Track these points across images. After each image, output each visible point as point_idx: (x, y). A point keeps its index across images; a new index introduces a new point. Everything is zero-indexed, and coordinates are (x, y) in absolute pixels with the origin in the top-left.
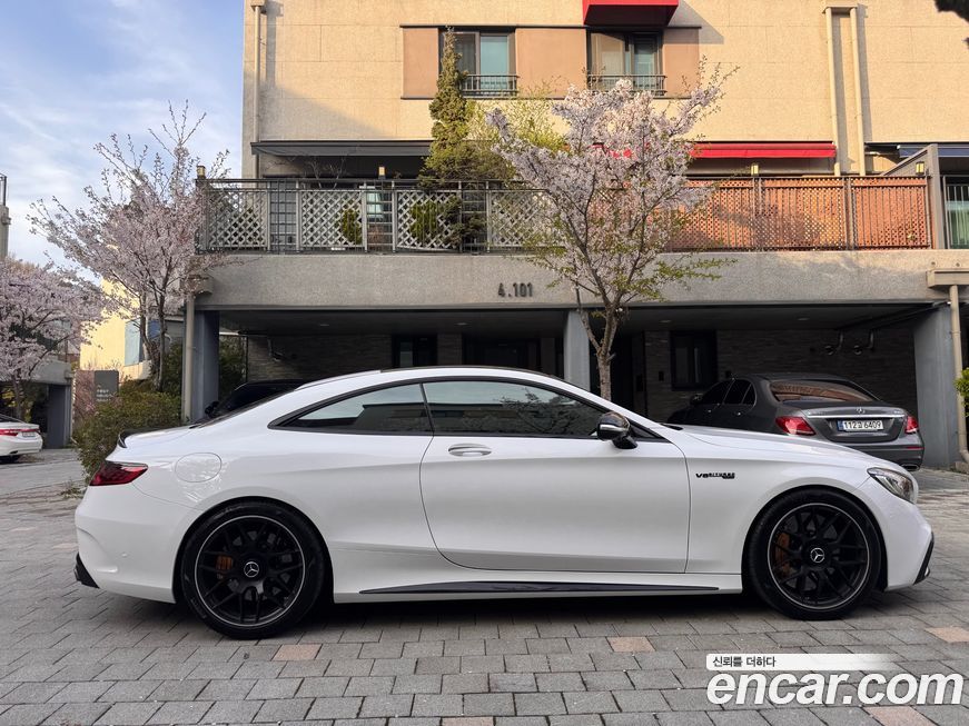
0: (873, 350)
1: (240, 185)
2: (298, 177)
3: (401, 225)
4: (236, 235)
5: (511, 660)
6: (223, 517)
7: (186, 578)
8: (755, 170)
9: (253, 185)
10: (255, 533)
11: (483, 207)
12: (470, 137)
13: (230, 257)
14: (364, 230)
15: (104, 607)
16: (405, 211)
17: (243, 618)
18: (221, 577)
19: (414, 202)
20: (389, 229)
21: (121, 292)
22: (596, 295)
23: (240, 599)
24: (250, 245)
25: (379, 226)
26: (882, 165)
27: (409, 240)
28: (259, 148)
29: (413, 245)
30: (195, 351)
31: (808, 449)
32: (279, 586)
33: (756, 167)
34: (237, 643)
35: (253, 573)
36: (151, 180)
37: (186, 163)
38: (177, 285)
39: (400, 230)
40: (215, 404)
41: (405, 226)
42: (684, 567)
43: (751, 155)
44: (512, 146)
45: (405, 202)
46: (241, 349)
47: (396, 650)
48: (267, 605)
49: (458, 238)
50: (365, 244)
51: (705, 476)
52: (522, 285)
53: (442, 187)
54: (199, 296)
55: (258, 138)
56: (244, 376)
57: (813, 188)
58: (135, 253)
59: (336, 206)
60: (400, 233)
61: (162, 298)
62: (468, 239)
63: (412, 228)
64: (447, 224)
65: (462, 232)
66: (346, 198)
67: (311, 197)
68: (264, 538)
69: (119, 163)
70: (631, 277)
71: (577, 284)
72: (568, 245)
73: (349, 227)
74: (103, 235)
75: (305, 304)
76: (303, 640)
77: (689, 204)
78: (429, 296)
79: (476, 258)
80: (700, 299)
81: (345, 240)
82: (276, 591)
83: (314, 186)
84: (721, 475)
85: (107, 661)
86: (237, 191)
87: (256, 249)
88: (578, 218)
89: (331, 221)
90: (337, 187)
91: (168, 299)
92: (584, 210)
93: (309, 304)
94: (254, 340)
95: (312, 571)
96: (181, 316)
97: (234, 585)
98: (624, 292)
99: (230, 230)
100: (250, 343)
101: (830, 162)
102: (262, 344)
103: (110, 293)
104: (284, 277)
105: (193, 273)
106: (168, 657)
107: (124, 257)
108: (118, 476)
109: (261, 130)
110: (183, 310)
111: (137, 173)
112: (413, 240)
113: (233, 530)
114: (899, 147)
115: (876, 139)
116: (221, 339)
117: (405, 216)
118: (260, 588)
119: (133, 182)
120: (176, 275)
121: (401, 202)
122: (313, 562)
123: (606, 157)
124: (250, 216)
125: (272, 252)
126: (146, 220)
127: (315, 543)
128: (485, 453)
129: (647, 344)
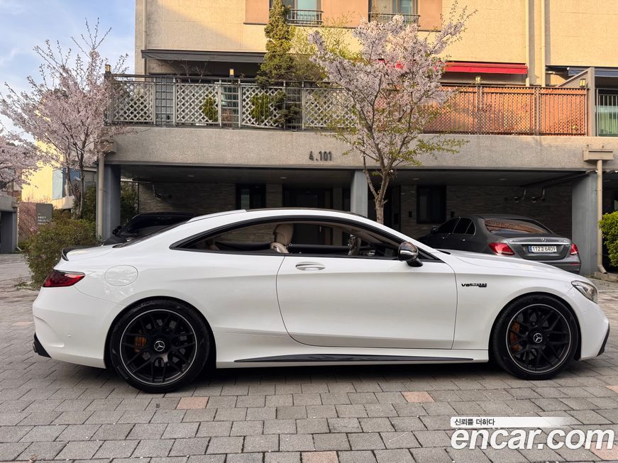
0: (544, 200)
1: (134, 79)
2: (175, 74)
3: (244, 110)
4: (132, 113)
5: (341, 409)
6: (140, 310)
7: (114, 352)
8: (478, 80)
9: (143, 79)
10: (160, 320)
11: (299, 99)
12: (292, 51)
13: (128, 128)
14: (220, 112)
15: (53, 369)
16: (247, 100)
17: (154, 378)
18: (138, 351)
19: (254, 94)
20: (236, 111)
21: (53, 150)
22: (377, 160)
23: (152, 366)
24: (142, 120)
25: (229, 109)
26: (557, 80)
27: (250, 120)
28: (147, 54)
29: (253, 123)
30: (105, 192)
31: (531, 267)
32: (177, 356)
33: (479, 78)
34: (150, 396)
35: (161, 348)
36: (74, 73)
37: (98, 62)
38: (92, 146)
39: (244, 113)
40: (119, 228)
41: (247, 110)
42: (451, 345)
43: (474, 70)
44: (326, 57)
45: (247, 93)
46: (134, 190)
47: (261, 401)
48: (170, 370)
49: (283, 120)
50: (220, 122)
51: (468, 285)
52: (325, 152)
53: (272, 85)
54: (107, 154)
55: (146, 47)
56: (136, 209)
57: (514, 94)
58: (64, 124)
59: (200, 96)
60: (244, 116)
61: (82, 155)
62: (289, 121)
63: (252, 111)
64: (275, 110)
65: (286, 116)
66: (207, 90)
67: (184, 88)
68: (168, 324)
69: (51, 61)
70: (400, 149)
71: (364, 153)
72: (359, 127)
73: (209, 110)
74: (41, 111)
75: (179, 161)
76: (196, 394)
77: (440, 101)
78: (263, 158)
79: (296, 134)
80: (440, 165)
81: (207, 118)
82: (175, 360)
83: (184, 81)
84: (478, 285)
85: (59, 409)
86: (132, 83)
87: (145, 123)
88: (368, 108)
89: (197, 105)
90: (202, 82)
91: (86, 156)
92: (372, 103)
93: (182, 161)
94: (143, 185)
95: (202, 347)
96: (95, 168)
97: (146, 356)
98: (395, 160)
99: (128, 109)
100: (141, 187)
101: (524, 77)
102: (148, 188)
103: (45, 151)
104: (165, 143)
105: (103, 138)
106: (102, 406)
107: (55, 126)
108: (63, 280)
109: (148, 42)
110: (97, 163)
111: (63, 67)
112: (253, 120)
113: (146, 319)
114: (568, 69)
115: (553, 63)
116: (122, 184)
117: (247, 104)
118: (165, 359)
119: (61, 74)
120: (92, 140)
121: (245, 94)
122: (203, 340)
123: (386, 67)
124: (142, 100)
125: (157, 125)
126: (70, 100)
127: (204, 329)
128: (321, 269)
129: (402, 194)
